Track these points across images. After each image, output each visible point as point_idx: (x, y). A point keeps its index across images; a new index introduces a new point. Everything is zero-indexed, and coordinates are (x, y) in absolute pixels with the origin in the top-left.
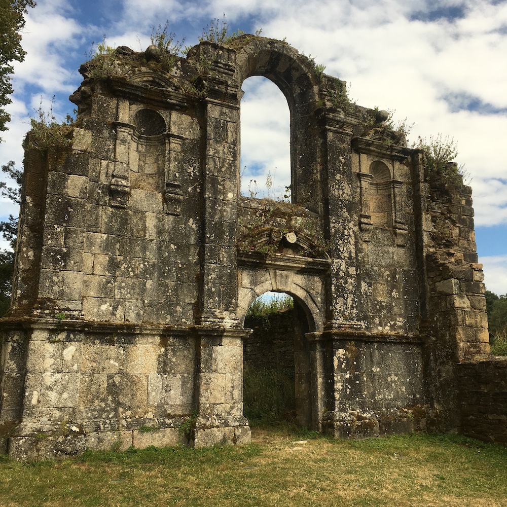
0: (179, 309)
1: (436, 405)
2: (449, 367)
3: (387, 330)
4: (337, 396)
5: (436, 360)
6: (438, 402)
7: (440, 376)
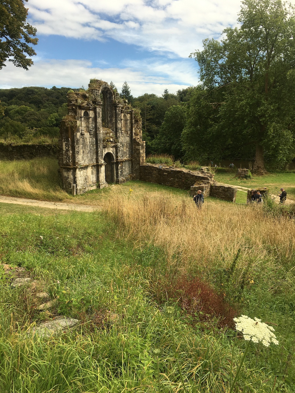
0: (93, 160)
1: (134, 174)
2: (138, 166)
3: (125, 158)
4: (119, 175)
5: (135, 164)
6: (135, 173)
7: (135, 168)
